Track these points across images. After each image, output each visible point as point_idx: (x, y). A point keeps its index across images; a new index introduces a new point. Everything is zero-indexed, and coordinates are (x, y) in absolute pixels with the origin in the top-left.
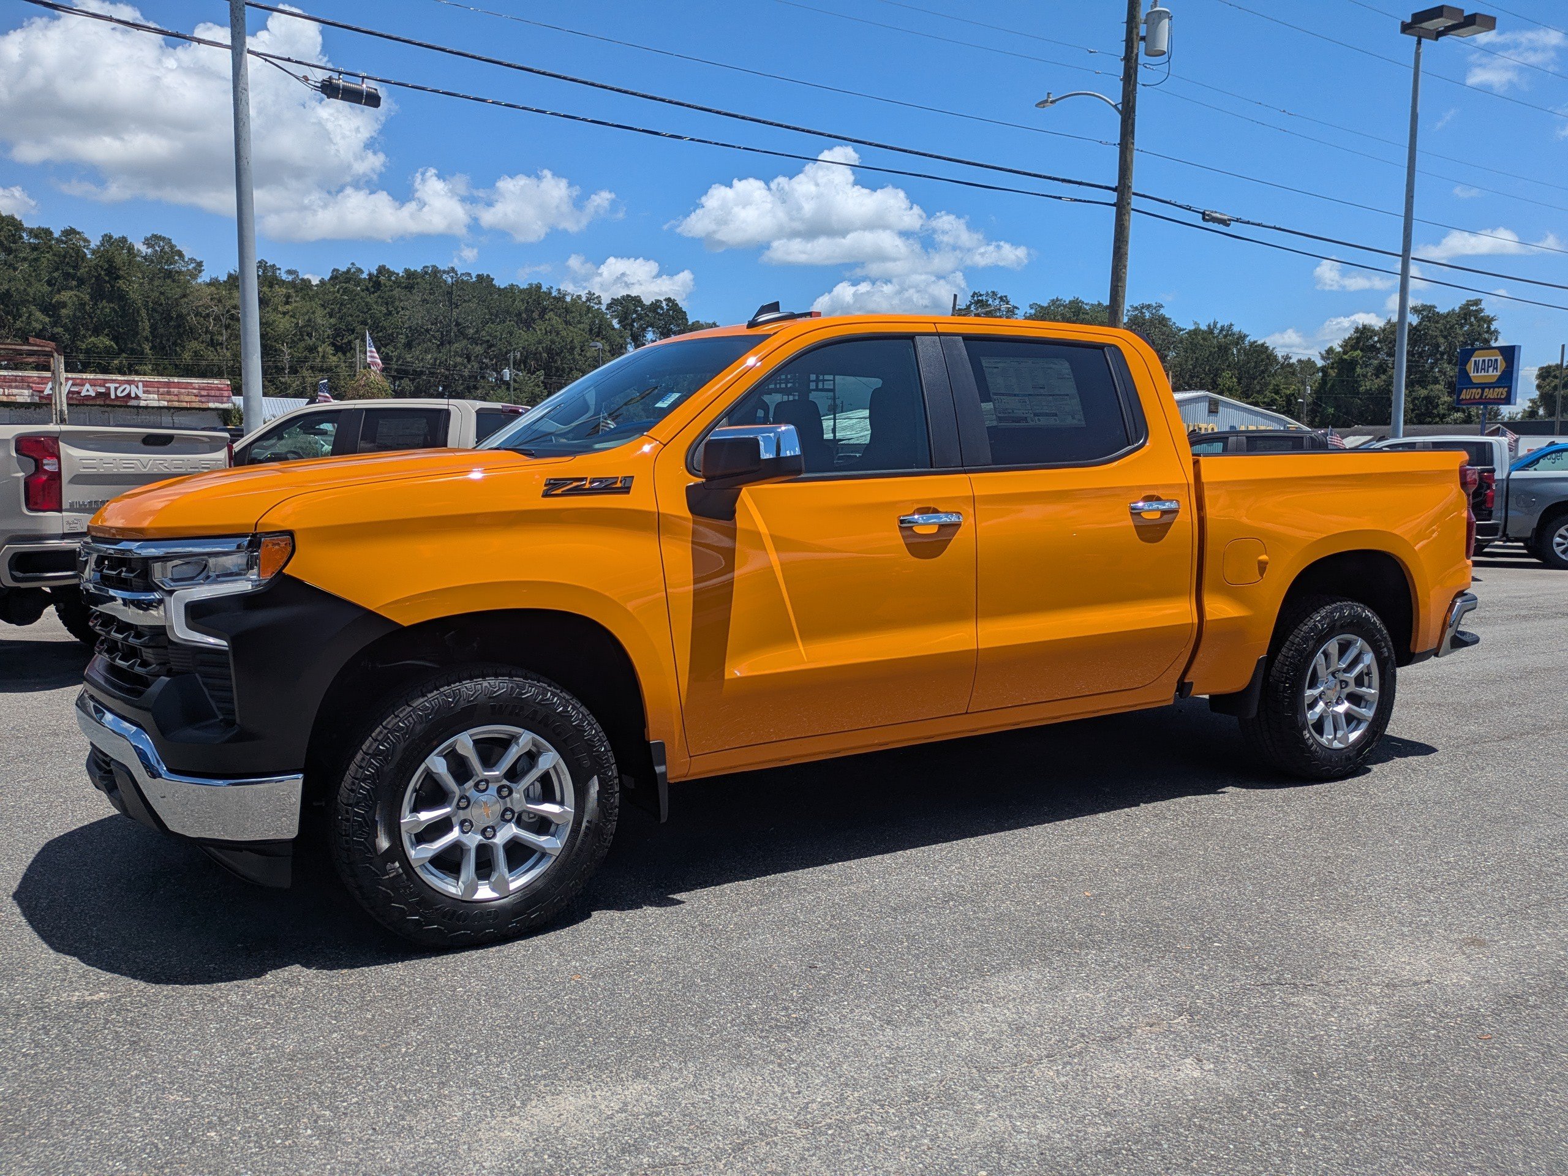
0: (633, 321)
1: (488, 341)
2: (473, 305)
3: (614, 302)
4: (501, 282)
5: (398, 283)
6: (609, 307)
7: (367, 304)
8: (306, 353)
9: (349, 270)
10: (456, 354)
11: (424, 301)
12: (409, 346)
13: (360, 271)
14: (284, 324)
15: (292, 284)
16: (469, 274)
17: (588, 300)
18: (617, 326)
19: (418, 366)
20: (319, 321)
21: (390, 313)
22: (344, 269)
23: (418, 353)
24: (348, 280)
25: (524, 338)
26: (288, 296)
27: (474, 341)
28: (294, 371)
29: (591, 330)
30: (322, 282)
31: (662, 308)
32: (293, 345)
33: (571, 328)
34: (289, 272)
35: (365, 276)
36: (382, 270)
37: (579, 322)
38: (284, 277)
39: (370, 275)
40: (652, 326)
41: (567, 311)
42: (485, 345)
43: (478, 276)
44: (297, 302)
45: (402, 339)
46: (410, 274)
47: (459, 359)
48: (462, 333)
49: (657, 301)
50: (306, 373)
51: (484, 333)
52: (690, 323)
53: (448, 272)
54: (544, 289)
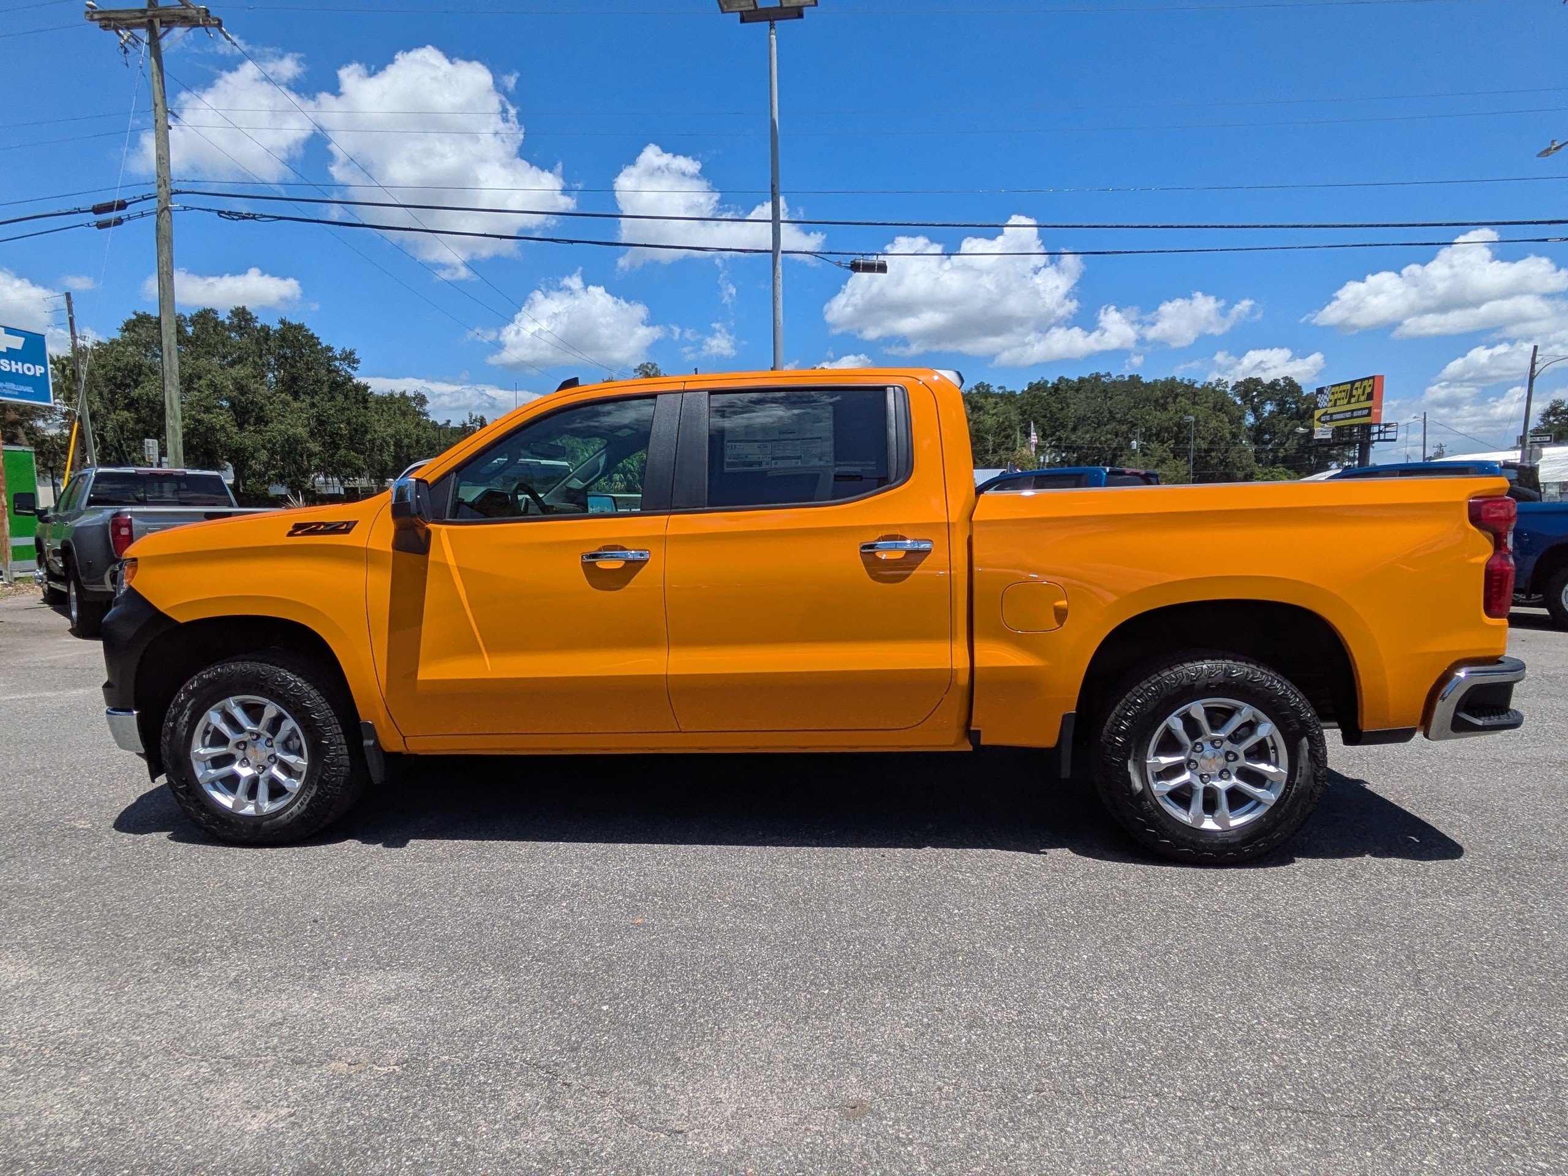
0: (1254, 397)
1: (1131, 422)
2: (1122, 398)
3: (1238, 385)
4: (1146, 379)
5: (1071, 388)
6: (1234, 388)
7: (1048, 404)
8: (1003, 439)
9: (1039, 382)
10: (1108, 433)
11: (1087, 397)
12: (1074, 429)
13: (1047, 382)
14: (990, 421)
15: (1001, 396)
16: (1123, 376)
17: (1217, 385)
18: (1239, 402)
19: (1080, 442)
20: (1012, 418)
21: (1062, 409)
22: (1036, 382)
23: (1080, 434)
24: (1038, 389)
25: (1157, 418)
26: (996, 403)
27: (1121, 422)
28: (995, 451)
29: (1214, 407)
30: (1023, 392)
31: (1280, 385)
32: (996, 434)
33: (1198, 407)
34: (1000, 388)
35: (1049, 385)
36: (1061, 379)
37: (1206, 402)
38: (997, 391)
39: (1053, 384)
40: (1269, 399)
41: (1195, 394)
42: (1129, 425)
43: (1130, 376)
44: (1001, 407)
45: (1071, 425)
46: (1081, 380)
47: (1109, 436)
48: (1112, 418)
49: (1275, 380)
50: (1002, 452)
51: (1128, 416)
52: (1305, 394)
53: (1105, 376)
54: (1178, 380)
